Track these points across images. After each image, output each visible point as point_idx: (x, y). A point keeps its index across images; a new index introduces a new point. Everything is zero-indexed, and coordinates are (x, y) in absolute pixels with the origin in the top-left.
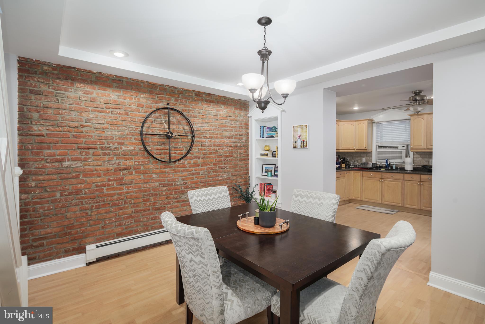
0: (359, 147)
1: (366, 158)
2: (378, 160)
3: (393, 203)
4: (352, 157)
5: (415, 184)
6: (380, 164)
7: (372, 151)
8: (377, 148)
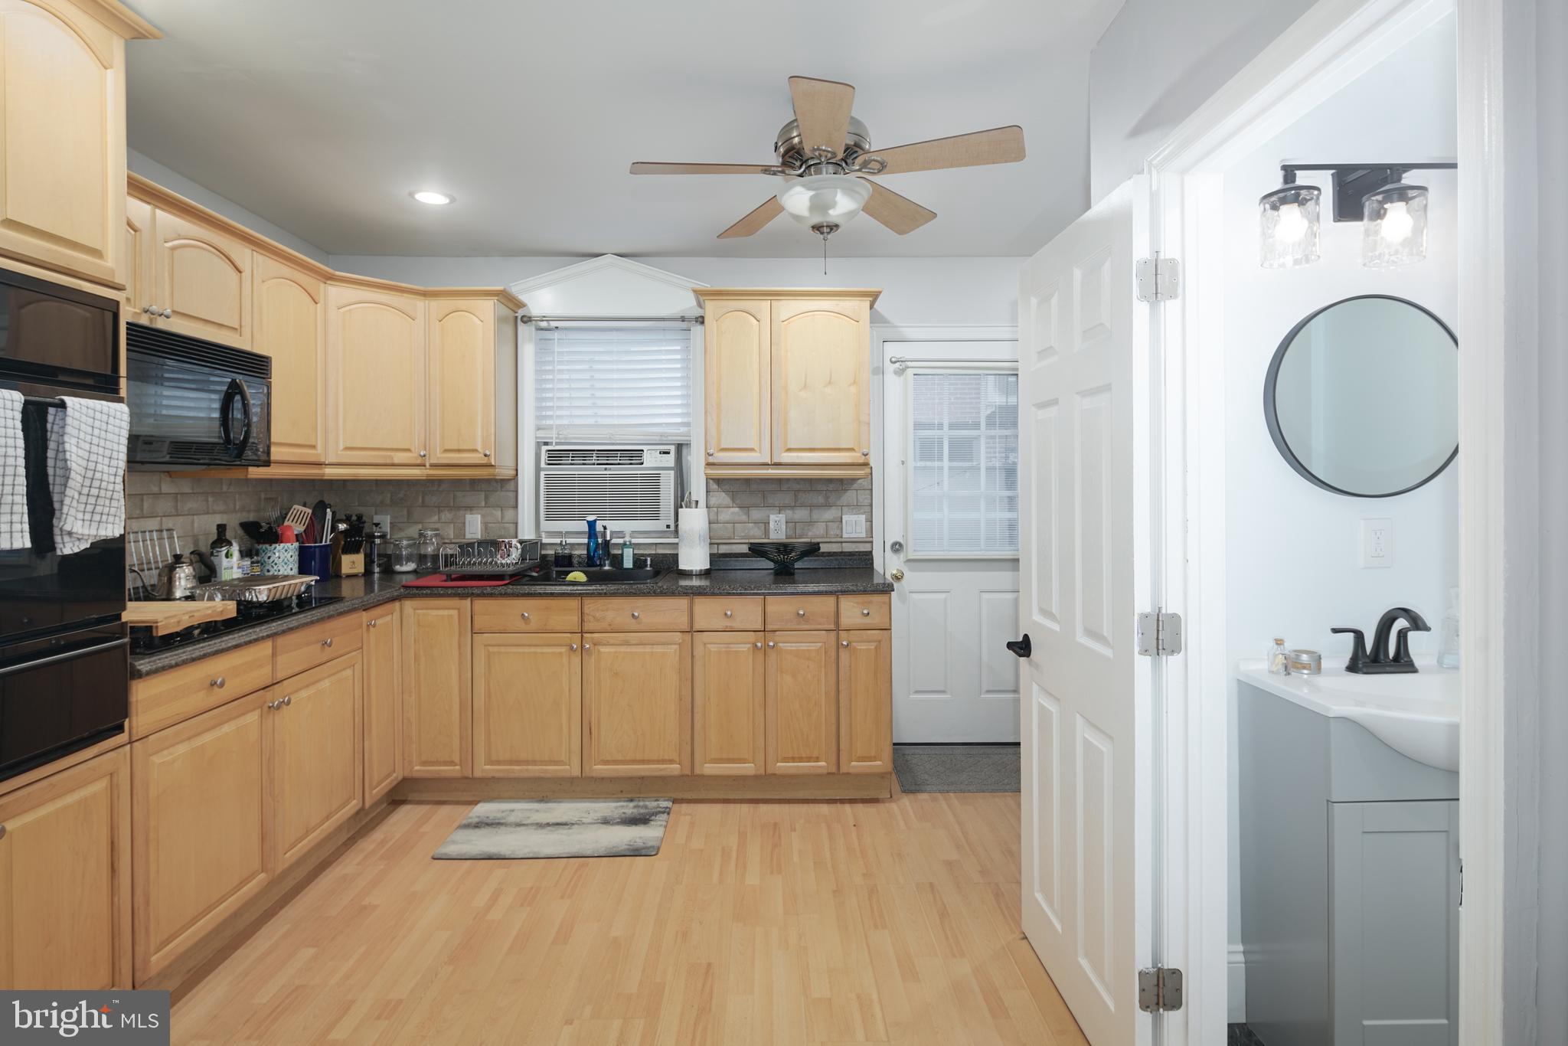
0: (446, 451)
1: (483, 516)
2: (547, 526)
3: (643, 762)
4: (405, 512)
5: (745, 648)
6: (561, 544)
7: (517, 475)
8: (544, 457)
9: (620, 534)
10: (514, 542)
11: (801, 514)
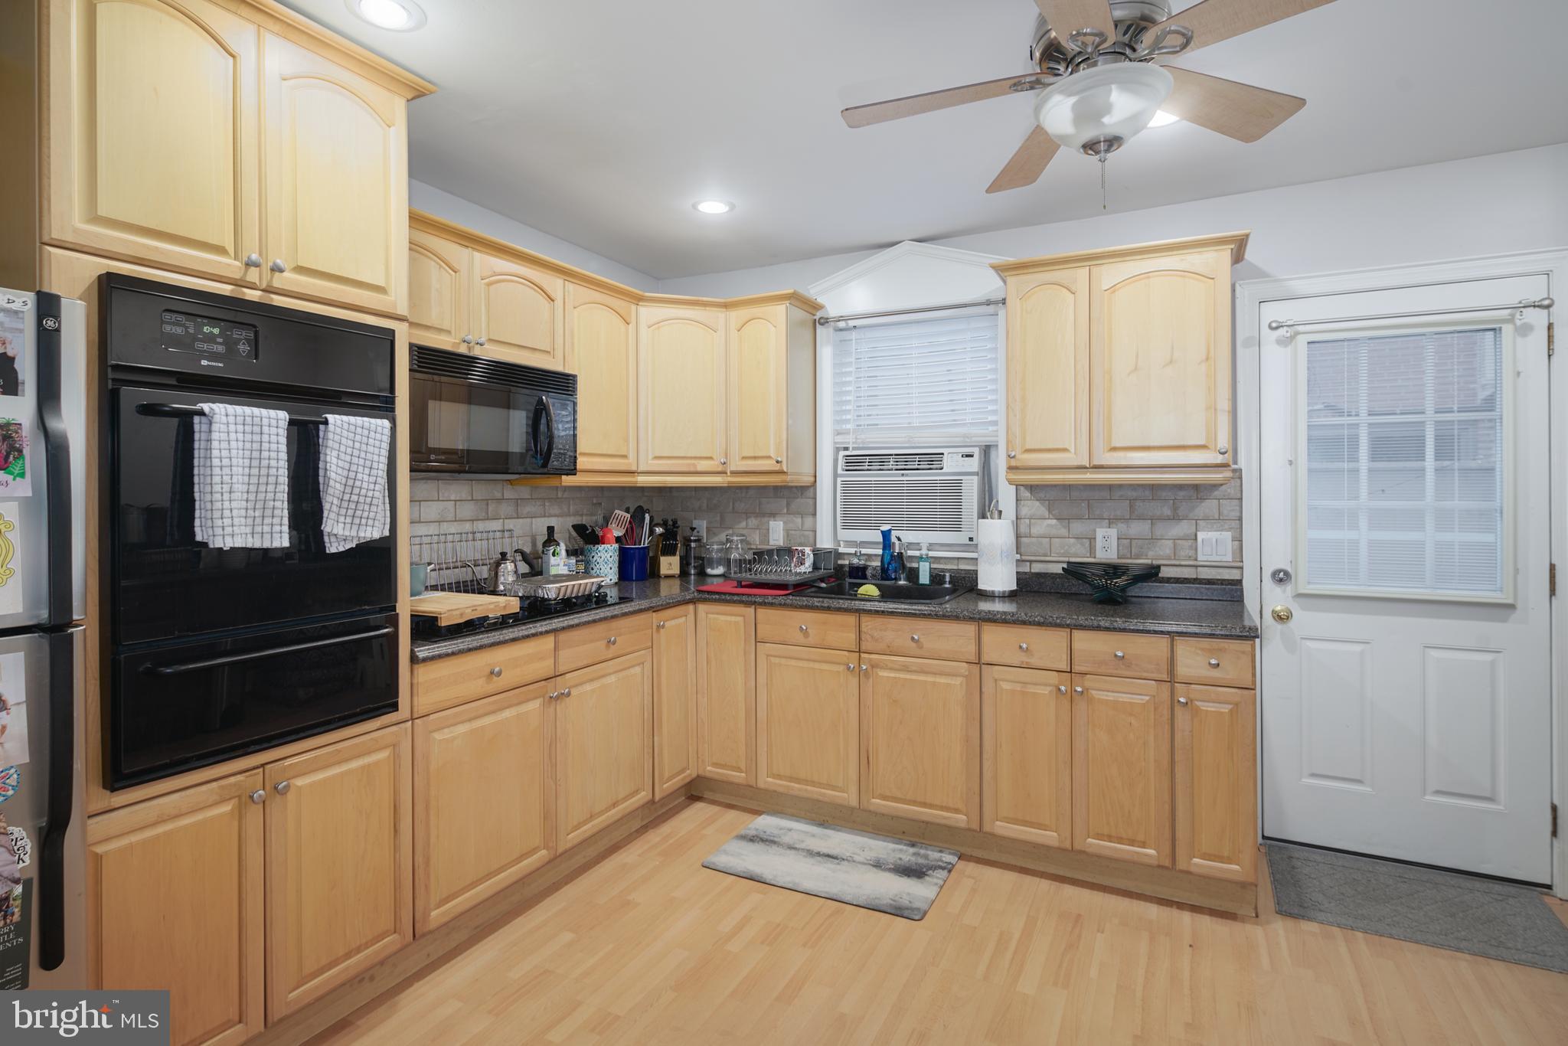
0: (744, 458)
1: (785, 523)
2: (843, 534)
3: (924, 805)
4: (718, 518)
5: (1045, 691)
6: (855, 554)
7: (815, 481)
8: (841, 462)
9: (917, 546)
10: (808, 550)
11: (1139, 528)
